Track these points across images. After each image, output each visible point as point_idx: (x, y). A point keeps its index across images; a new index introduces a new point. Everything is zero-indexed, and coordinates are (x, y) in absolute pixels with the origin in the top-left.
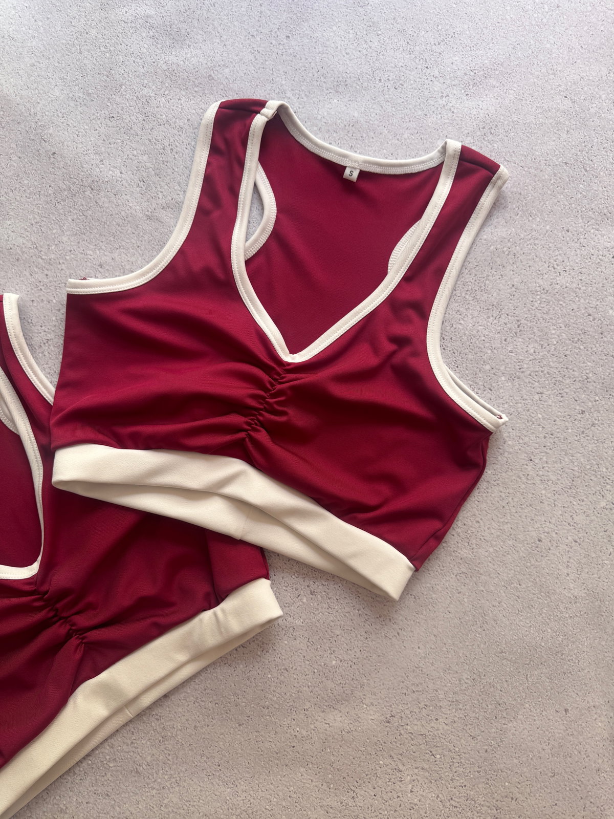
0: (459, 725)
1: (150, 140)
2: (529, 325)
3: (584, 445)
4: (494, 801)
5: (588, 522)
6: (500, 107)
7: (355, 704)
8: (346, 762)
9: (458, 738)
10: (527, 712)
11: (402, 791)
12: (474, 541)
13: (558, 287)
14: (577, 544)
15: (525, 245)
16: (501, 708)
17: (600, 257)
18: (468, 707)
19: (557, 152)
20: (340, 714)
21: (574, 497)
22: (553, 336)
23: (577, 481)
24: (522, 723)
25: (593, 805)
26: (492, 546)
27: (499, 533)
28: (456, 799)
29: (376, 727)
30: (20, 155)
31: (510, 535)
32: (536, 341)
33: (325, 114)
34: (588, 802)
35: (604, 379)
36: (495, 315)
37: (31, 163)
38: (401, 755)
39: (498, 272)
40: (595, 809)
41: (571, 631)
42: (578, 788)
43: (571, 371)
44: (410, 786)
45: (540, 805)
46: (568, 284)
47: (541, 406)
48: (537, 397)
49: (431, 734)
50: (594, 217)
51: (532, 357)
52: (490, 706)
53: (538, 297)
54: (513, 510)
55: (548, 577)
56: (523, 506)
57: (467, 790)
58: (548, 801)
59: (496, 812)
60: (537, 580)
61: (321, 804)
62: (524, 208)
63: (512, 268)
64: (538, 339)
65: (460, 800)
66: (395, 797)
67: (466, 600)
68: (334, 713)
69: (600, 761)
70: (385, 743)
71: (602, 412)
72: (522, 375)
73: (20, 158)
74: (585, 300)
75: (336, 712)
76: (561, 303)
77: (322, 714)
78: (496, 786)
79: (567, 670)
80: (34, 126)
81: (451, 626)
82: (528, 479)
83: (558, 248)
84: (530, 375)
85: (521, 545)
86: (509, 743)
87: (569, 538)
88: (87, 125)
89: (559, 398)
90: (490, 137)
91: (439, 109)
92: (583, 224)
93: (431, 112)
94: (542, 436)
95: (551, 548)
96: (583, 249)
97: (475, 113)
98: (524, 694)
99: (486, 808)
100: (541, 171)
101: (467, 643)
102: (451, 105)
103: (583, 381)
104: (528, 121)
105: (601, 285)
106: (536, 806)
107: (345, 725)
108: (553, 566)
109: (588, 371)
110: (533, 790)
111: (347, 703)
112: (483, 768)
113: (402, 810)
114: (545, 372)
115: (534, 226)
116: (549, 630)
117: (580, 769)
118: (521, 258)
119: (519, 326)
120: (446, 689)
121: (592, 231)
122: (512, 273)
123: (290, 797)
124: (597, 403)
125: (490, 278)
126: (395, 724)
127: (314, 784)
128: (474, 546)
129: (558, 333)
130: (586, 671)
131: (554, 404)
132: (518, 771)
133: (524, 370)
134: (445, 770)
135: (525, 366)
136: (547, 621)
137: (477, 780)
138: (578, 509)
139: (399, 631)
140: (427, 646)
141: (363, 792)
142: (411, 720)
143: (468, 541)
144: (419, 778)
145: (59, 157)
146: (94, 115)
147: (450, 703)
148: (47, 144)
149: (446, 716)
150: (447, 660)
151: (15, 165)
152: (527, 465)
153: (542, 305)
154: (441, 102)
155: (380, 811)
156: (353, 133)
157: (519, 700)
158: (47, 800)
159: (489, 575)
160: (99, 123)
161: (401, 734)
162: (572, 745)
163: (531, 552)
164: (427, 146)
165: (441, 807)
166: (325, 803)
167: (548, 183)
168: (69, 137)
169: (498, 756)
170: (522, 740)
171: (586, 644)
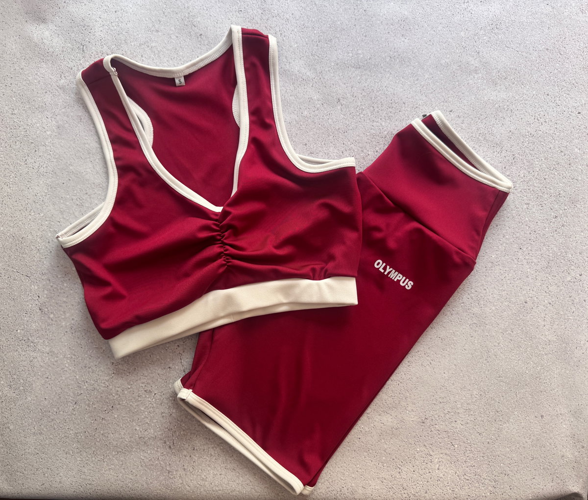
0: (471, 425)
1: (266, 27)
2: (520, 158)
3: (556, 239)
4: (493, 476)
5: (558, 291)
6: (503, 10)
7: (401, 410)
8: (395, 449)
9: (470, 434)
10: (516, 417)
11: (432, 469)
12: (482, 303)
13: (541, 132)
14: (551, 305)
15: (519, 104)
16: (498, 414)
17: (570, 113)
18: (476, 413)
19: (541, 42)
20: (391, 417)
21: (549, 274)
22: (537, 166)
23: (552, 263)
24: (513, 425)
25: (558, 479)
26: (494, 306)
27: (498, 297)
28: (468, 475)
29: (415, 426)
30: (177, 35)
31: (507, 298)
32: (525, 169)
33: (386, 13)
34: (555, 477)
35: (571, 195)
36: (498, 151)
37: (185, 41)
38: (432, 445)
39: (501, 122)
40: (559, 481)
41: (546, 363)
42: (549, 467)
43: (548, 189)
44: (438, 465)
45: (523, 479)
46: (547, 131)
47: (528, 213)
48: (525, 206)
49: (452, 431)
50: (565, 85)
51: (522, 180)
52: (491, 413)
53: (527, 139)
54: (509, 282)
55: (531, 327)
56: (515, 279)
57: (475, 469)
58: (529, 477)
59: (494, 483)
60: (524, 328)
61: (378, 477)
62: (518, 79)
63: (509, 120)
64: (527, 168)
65: (471, 475)
66: (428, 472)
67: (476, 341)
68: (387, 417)
69: (564, 450)
70: (421, 436)
71: (569, 217)
72: (516, 191)
73: (177, 37)
74: (558, 141)
75: (388, 415)
76: (543, 143)
77: (379, 417)
78: (495, 467)
79: (543, 389)
80: (187, 15)
81: (466, 359)
82: (518, 261)
83: (541, 106)
84: (521, 191)
85: (513, 306)
86: (504, 438)
87: (546, 301)
88: (223, 15)
89: (540, 207)
90: (496, 31)
91: (462, 11)
92: (558, 90)
93: (457, 13)
94: (528, 232)
95: (534, 308)
96: (558, 107)
97: (486, 14)
98: (514, 405)
99: (488, 481)
100: (530, 54)
101: (476, 371)
102: (470, 8)
103: (557, 196)
104: (522, 21)
105: (570, 132)
106: (521, 479)
107: (394, 424)
108: (534, 319)
109: (560, 190)
110: (519, 468)
111: (396, 410)
112: (486, 454)
113: (432, 481)
114: (531, 190)
115: (525, 91)
116: (532, 363)
117: (550, 455)
118: (515, 112)
119: (514, 159)
120: (462, 401)
121: (565, 95)
122: (510, 123)
123: (357, 471)
124: (566, 211)
125: (495, 125)
126: (428, 424)
127: (373, 463)
128: (482, 306)
129: (540, 164)
130: (555, 391)
131: (536, 211)
132: (510, 456)
133: (517, 188)
134: (461, 455)
135: (518, 185)
136: (531, 356)
137: (482, 462)
138: (552, 282)
139: (431, 361)
140: (450, 372)
141: (406, 469)
142: (439, 421)
143: (478, 302)
144: (443, 460)
145: (205, 37)
146: (228, 9)
147: (464, 411)
148: (196, 28)
149: (462, 419)
150: (463, 381)
151: (174, 41)
152: (518, 252)
153: (530, 145)
154: (463, 6)
155: (418, 482)
156: (404, 26)
157: (511, 409)
158: (193, 473)
159: (492, 325)
160: (231, 14)
161: (431, 431)
162: (546, 439)
163: (520, 311)
164: (454, 35)
165: (458, 479)
166: (381, 476)
167: (535, 62)
168: (211, 23)
169: (496, 446)
170: (512, 436)
171: (556, 372)
